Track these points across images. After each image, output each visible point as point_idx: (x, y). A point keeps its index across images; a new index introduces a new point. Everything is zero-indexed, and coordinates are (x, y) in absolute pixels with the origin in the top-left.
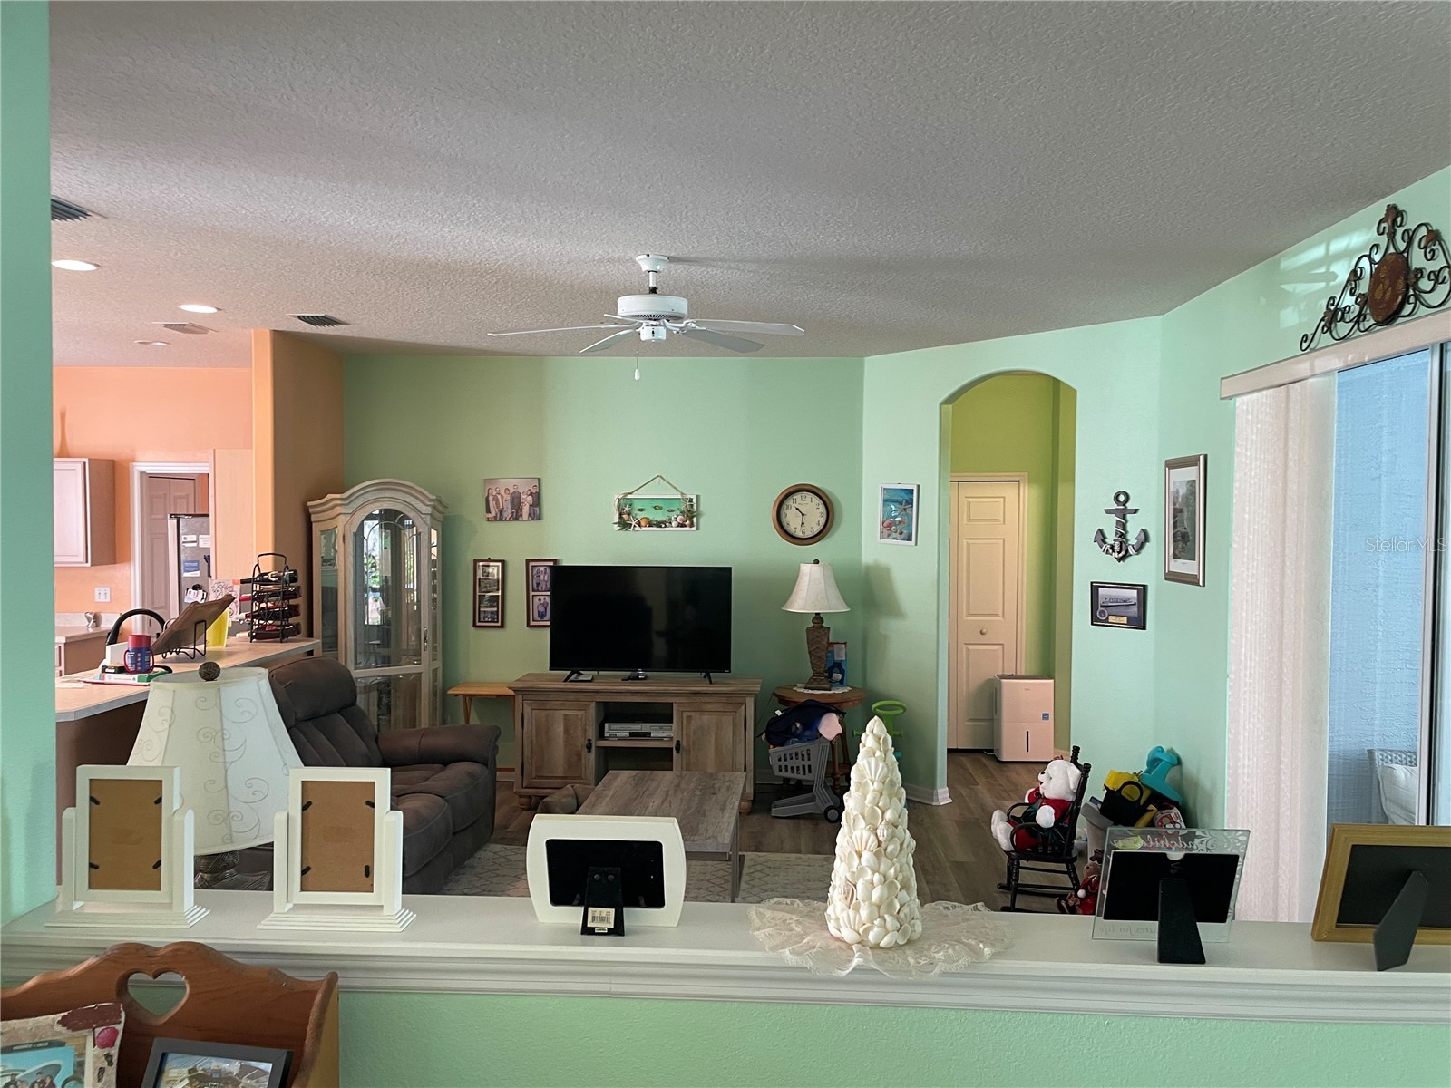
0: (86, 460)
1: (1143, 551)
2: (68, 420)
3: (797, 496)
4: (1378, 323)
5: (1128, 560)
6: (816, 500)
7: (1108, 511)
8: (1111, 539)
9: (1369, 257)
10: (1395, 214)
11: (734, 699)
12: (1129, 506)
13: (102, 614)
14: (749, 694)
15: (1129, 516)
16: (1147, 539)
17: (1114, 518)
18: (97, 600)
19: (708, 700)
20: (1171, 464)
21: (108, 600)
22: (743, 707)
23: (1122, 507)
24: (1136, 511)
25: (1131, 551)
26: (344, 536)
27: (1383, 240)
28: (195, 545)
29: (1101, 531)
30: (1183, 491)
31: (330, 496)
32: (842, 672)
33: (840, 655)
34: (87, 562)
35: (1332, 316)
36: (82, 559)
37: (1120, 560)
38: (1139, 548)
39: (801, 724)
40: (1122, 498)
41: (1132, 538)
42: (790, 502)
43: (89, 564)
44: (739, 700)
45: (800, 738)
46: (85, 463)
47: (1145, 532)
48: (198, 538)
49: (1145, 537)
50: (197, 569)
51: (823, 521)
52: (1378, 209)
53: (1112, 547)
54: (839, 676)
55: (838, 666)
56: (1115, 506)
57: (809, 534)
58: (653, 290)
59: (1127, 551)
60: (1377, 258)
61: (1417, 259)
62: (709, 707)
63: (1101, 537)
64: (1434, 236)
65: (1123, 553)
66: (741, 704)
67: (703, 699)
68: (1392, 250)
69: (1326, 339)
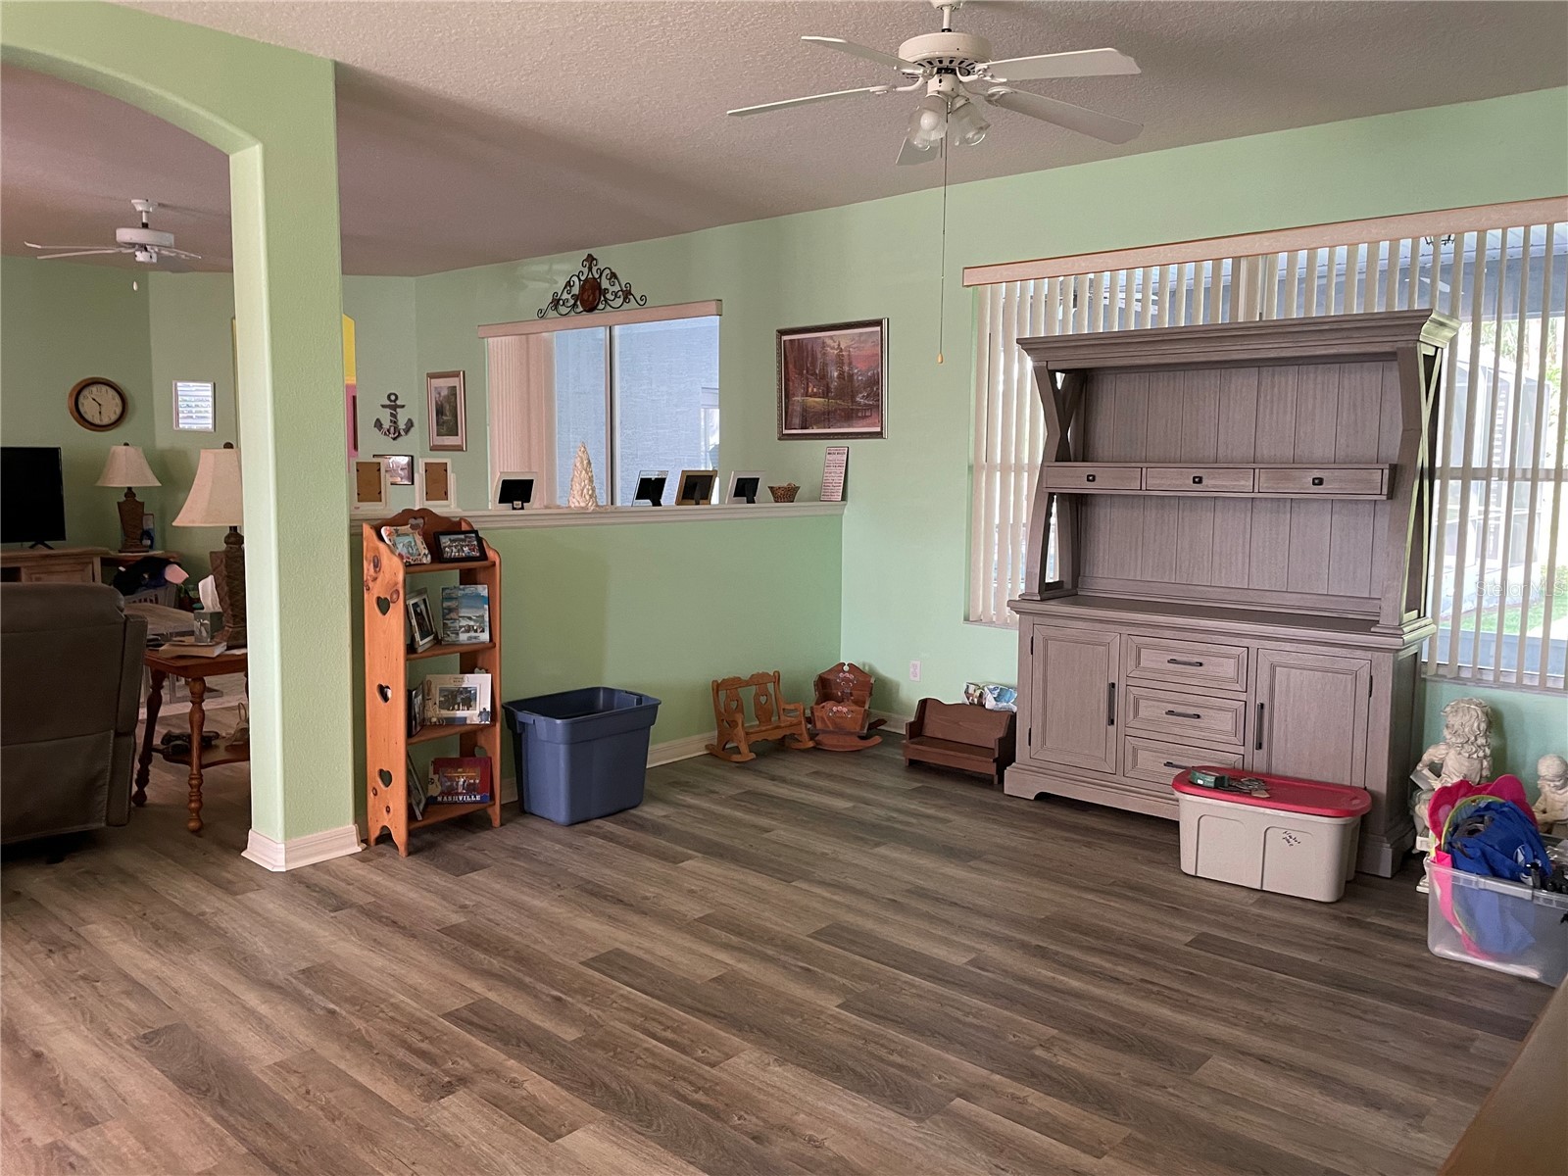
1: (410, 433)
3: (94, 389)
4: (585, 311)
5: (399, 439)
6: (111, 392)
7: (383, 406)
8: (386, 424)
9: (578, 277)
10: (591, 258)
11: (81, 560)
12: (398, 403)
14: (95, 554)
15: (398, 410)
16: (412, 425)
17: (388, 411)
19: (57, 562)
20: (432, 376)
22: (91, 566)
23: (393, 405)
24: (403, 406)
25: (402, 433)
27: (586, 270)
29: (378, 420)
30: (444, 393)
32: (152, 539)
33: (148, 524)
35: (556, 302)
37: (394, 439)
38: (407, 431)
39: (149, 576)
40: (393, 398)
41: (402, 426)
42: (86, 392)
44: (88, 560)
45: (148, 586)
47: (410, 420)
49: (410, 424)
51: (119, 411)
52: (584, 254)
53: (388, 431)
54: (149, 542)
55: (148, 534)
56: (388, 403)
57: (106, 421)
58: (145, 226)
59: (399, 433)
60: (583, 278)
61: (605, 284)
62: (57, 568)
63: (378, 424)
64: (614, 275)
65: (397, 434)
66: (89, 563)
67: (52, 562)
68: (590, 276)
69: (552, 314)
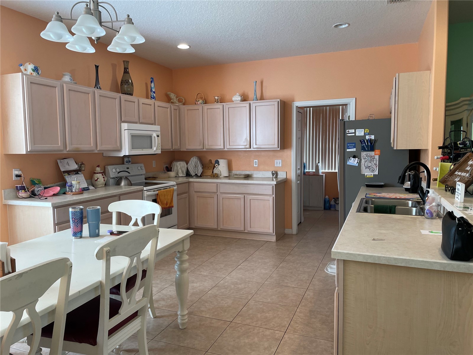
0: (279, 100)
2: (264, 84)
13: (278, 172)
18: (276, 166)
21: (281, 165)
26: (467, 124)
28: (354, 134)
31: (462, 99)
34: (278, 148)
36: (276, 146)
43: (279, 149)
46: (278, 101)
48: (355, 131)
50: (354, 147)
